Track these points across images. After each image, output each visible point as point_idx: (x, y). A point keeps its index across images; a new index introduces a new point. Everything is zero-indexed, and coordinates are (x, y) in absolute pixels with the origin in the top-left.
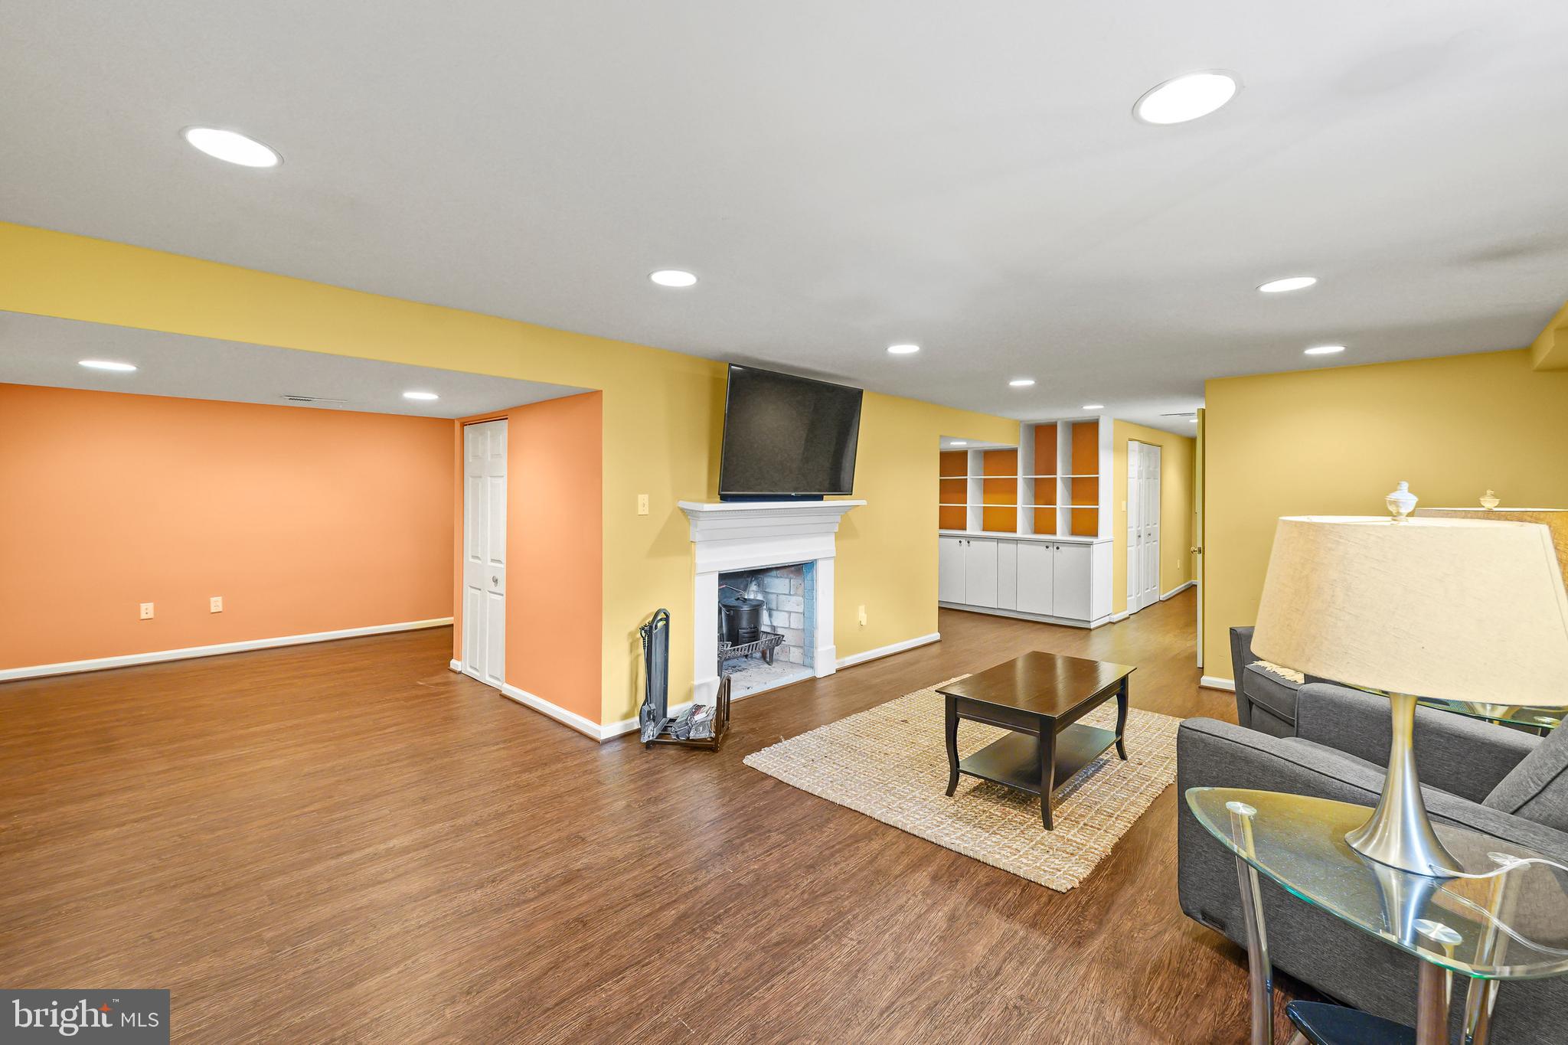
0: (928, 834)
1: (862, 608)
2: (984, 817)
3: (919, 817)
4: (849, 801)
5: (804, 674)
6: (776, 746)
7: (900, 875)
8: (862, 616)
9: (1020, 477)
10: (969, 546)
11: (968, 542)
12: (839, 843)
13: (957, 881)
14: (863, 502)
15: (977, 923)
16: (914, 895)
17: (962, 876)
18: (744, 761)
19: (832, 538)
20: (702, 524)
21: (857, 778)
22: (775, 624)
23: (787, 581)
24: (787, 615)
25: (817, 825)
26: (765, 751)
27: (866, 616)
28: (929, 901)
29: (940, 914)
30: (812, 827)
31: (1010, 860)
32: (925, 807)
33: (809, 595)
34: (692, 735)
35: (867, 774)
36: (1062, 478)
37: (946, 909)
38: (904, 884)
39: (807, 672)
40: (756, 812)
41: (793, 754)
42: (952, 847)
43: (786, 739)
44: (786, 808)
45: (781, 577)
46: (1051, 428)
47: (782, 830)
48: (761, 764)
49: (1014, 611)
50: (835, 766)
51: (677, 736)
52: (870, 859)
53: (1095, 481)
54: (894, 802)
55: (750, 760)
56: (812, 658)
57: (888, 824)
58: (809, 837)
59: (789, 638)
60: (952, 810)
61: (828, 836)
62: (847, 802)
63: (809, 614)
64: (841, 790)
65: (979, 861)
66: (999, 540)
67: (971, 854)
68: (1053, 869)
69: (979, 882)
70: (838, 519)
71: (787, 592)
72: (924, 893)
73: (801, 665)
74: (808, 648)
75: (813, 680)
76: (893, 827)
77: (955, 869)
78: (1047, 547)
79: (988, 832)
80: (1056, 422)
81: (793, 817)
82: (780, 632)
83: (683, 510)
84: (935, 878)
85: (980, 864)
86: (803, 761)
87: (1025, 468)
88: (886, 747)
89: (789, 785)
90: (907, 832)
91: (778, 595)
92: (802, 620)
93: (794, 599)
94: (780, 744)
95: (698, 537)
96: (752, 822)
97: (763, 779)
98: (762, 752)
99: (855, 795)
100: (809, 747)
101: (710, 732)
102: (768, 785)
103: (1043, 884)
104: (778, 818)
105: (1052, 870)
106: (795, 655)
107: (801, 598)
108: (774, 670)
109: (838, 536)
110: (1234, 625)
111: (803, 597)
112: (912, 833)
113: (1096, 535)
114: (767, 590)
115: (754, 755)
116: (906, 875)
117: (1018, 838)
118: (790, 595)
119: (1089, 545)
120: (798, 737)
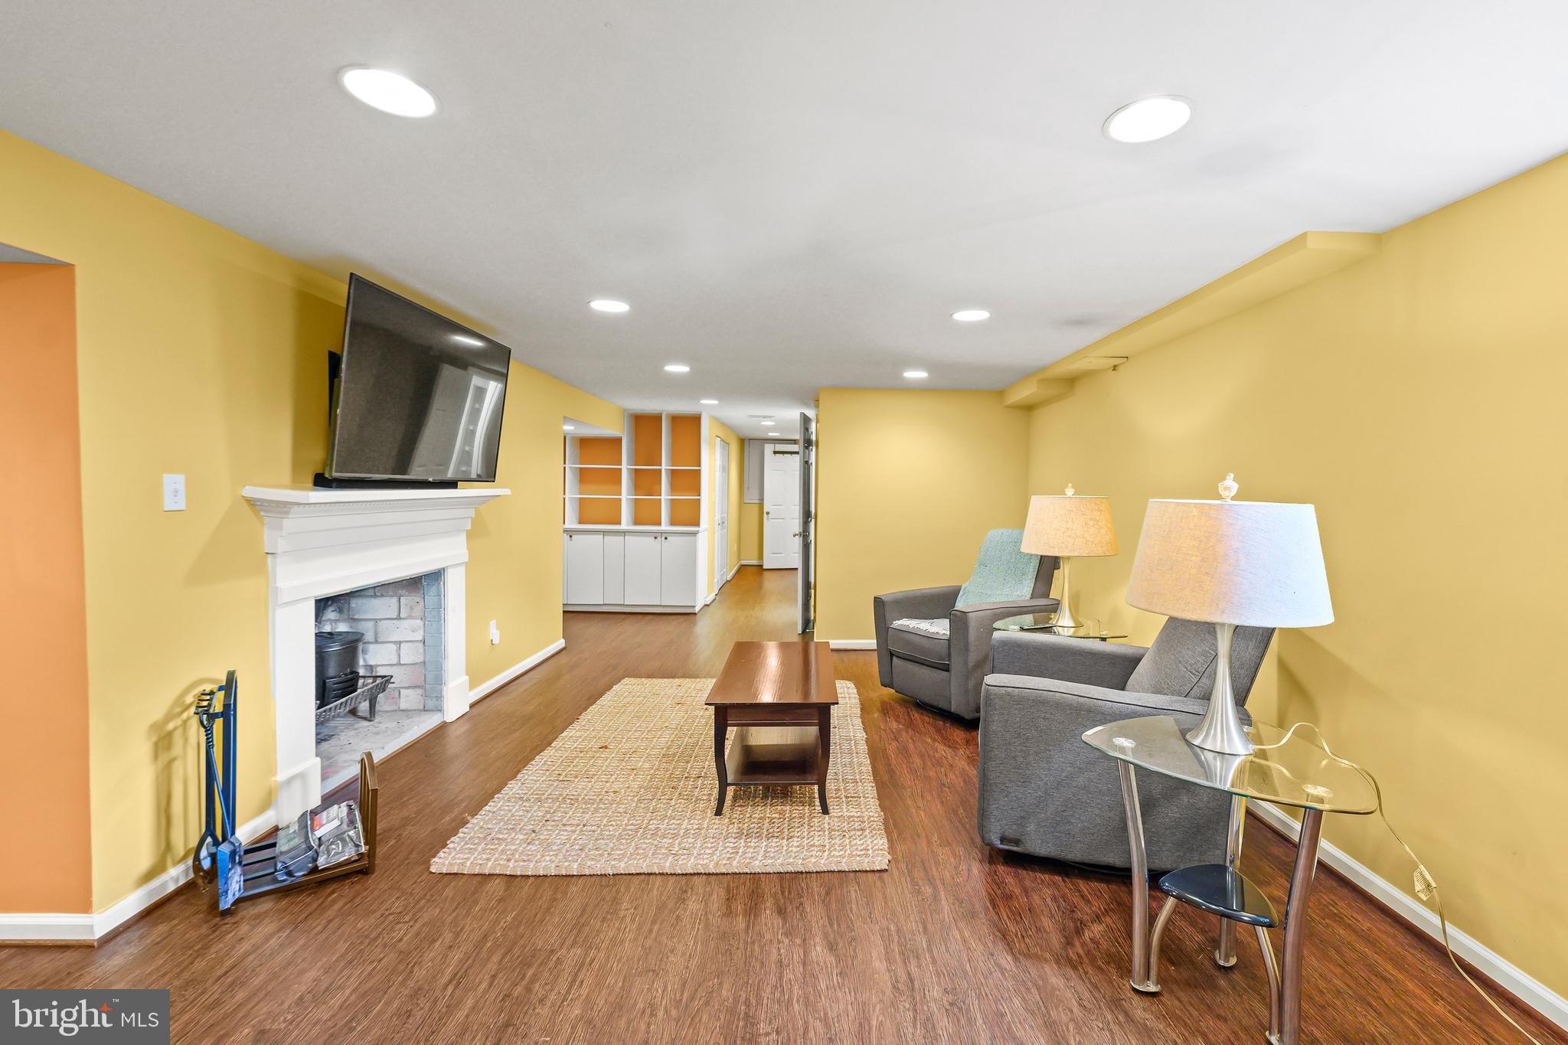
0: (735, 867)
1: (493, 623)
2: (766, 825)
3: (710, 851)
4: (622, 865)
5: (430, 722)
6: (464, 830)
7: (748, 926)
8: (495, 634)
9: (625, 467)
10: (571, 540)
11: (571, 537)
12: (654, 922)
13: (801, 904)
14: (506, 492)
15: (854, 939)
16: (779, 942)
17: (802, 897)
18: (433, 869)
19: (463, 537)
20: (290, 523)
21: (607, 833)
22: (372, 662)
23: (395, 600)
24: (394, 647)
25: (608, 912)
26: (454, 843)
27: (498, 632)
28: (798, 941)
29: (818, 948)
30: (604, 918)
31: (825, 858)
32: (706, 837)
33: (435, 617)
34: (322, 862)
35: (614, 823)
36: (666, 469)
37: (818, 940)
38: (761, 935)
39: (434, 718)
40: (511, 934)
41: (499, 831)
42: (769, 870)
43: (473, 816)
44: (549, 909)
45: (382, 596)
46: (657, 419)
47: (569, 942)
48: (462, 864)
49: (621, 605)
50: (568, 828)
51: (290, 874)
52: (702, 925)
53: (697, 474)
54: (672, 845)
55: (442, 863)
56: (440, 698)
57: (686, 874)
58: (611, 934)
59: (399, 677)
60: (734, 829)
61: (633, 920)
62: (622, 867)
63: (433, 644)
64: (601, 855)
65: (802, 873)
66: (604, 533)
67: (791, 869)
68: (862, 850)
69: (819, 895)
70: (471, 512)
71: (395, 615)
72: (786, 934)
73: (420, 711)
74: (431, 685)
75: (443, 727)
76: (695, 874)
77: (790, 893)
78: (656, 538)
79: (783, 838)
80: (661, 414)
81: (569, 916)
82: (381, 671)
83: (252, 503)
84: (781, 912)
85: (804, 876)
86: (521, 837)
87: (628, 458)
88: (608, 784)
89: (528, 876)
90: (713, 874)
91: (376, 621)
92: (421, 650)
93: (406, 623)
94: (468, 825)
95: (282, 545)
96: (516, 951)
97: (481, 884)
98: (451, 846)
99: (624, 855)
100: (513, 815)
101: (357, 846)
102: (496, 887)
103: (868, 869)
104: (550, 928)
105: (863, 852)
106: (410, 699)
107: (419, 622)
108: (383, 727)
109: (471, 535)
110: (878, 594)
111: (423, 618)
112: (719, 872)
113: (698, 524)
114: (356, 617)
115: (441, 854)
116: (754, 923)
117: (812, 833)
118: (399, 618)
119: (695, 534)
120: (487, 808)
